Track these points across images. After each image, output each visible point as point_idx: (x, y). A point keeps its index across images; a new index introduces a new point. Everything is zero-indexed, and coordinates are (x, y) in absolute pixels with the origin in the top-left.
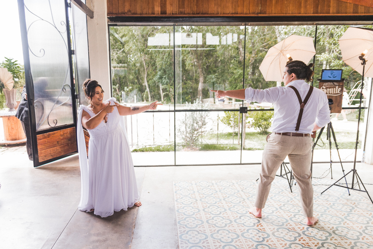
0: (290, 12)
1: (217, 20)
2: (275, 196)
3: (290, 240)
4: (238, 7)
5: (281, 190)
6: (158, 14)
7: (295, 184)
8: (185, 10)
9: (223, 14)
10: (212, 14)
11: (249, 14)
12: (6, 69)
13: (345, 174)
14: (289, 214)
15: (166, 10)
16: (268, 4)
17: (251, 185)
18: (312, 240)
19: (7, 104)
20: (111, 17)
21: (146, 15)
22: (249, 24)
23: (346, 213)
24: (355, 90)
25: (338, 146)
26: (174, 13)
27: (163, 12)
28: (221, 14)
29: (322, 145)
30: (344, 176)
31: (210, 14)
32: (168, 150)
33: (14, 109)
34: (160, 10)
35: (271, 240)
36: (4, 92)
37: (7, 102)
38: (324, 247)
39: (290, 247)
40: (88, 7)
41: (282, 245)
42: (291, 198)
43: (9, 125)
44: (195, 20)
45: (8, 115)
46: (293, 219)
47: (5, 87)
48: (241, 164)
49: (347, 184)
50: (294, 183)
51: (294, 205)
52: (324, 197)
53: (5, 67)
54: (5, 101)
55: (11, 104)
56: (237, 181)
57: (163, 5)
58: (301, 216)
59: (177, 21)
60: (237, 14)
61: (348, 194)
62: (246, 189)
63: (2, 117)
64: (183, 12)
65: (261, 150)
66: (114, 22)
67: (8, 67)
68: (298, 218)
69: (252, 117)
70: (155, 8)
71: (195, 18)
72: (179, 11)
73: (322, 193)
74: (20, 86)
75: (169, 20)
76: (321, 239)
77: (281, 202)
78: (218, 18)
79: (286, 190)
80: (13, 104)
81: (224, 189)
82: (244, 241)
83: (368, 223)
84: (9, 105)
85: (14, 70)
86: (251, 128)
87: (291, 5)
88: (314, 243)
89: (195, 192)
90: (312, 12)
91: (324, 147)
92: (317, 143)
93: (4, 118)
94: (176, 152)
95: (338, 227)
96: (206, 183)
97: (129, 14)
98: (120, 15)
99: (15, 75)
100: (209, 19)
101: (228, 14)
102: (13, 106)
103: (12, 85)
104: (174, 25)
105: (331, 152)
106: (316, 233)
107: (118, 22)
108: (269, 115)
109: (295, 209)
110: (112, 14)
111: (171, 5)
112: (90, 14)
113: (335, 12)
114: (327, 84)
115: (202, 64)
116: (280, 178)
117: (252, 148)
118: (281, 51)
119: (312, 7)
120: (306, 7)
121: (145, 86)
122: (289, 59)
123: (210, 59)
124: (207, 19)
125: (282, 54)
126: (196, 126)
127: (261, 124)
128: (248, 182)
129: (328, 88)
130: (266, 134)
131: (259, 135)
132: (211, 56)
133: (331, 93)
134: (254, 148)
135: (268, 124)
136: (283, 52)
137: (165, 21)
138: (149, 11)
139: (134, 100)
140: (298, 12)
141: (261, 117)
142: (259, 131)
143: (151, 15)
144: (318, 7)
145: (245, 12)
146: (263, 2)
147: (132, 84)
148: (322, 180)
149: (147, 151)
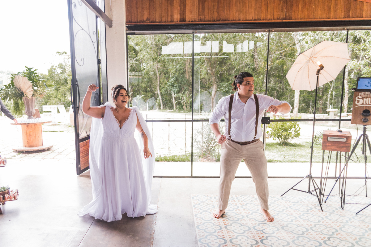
1: (238, 27)
2: (303, 215)
4: (261, 12)
5: (310, 209)
6: (177, 22)
9: (245, 21)
10: (233, 20)
11: (273, 20)
12: (26, 78)
14: (322, 237)
15: (185, 18)
16: (293, 9)
19: (26, 112)
20: (130, 25)
21: (165, 23)
22: (273, 30)
26: (193, 20)
27: (183, 20)
28: (242, 21)
31: (231, 21)
32: (184, 160)
33: (32, 117)
34: (179, 17)
36: (23, 100)
37: (26, 110)
40: (107, 15)
42: (322, 217)
43: (28, 132)
44: (215, 27)
45: (26, 123)
47: (25, 95)
50: (324, 200)
51: (327, 226)
52: (360, 218)
53: (25, 76)
54: (24, 108)
55: (30, 112)
57: (182, 13)
59: (197, 28)
60: (260, 20)
63: (21, 124)
64: (203, 19)
66: (132, 31)
67: (28, 76)
68: (334, 241)
70: (174, 16)
71: (216, 26)
72: (199, 18)
73: (357, 213)
74: (38, 94)
75: (188, 27)
77: (311, 221)
79: (315, 208)
80: (32, 112)
81: (246, 204)
84: (28, 113)
85: (34, 79)
87: (319, 9)
89: (215, 207)
90: (343, 17)
91: (358, 162)
92: (351, 158)
93: (23, 125)
94: (193, 162)
97: (147, 22)
98: (138, 24)
99: (35, 84)
100: (230, 26)
101: (251, 20)
102: (32, 114)
103: (32, 93)
104: (193, 33)
105: (366, 168)
107: (137, 31)
108: (289, 125)
110: (130, 23)
111: (191, 12)
112: (109, 23)
113: (369, 16)
114: (363, 93)
115: (215, 72)
116: (308, 194)
117: (273, 160)
118: (310, 58)
119: (343, 11)
120: (336, 11)
121: (158, 94)
122: (320, 66)
123: (223, 67)
124: (228, 26)
125: (311, 61)
126: (212, 136)
127: (281, 134)
128: (272, 197)
129: (364, 98)
130: (286, 145)
131: (278, 146)
132: (225, 64)
133: (367, 103)
134: (275, 160)
135: (289, 135)
136: (312, 59)
137: (184, 29)
138: (168, 19)
139: (146, 108)
140: (327, 17)
141: (281, 127)
142: (279, 142)
143: (170, 23)
144: (349, 11)
145: (268, 18)
146: (288, 7)
147: (145, 93)
148: (356, 198)
149: (162, 160)
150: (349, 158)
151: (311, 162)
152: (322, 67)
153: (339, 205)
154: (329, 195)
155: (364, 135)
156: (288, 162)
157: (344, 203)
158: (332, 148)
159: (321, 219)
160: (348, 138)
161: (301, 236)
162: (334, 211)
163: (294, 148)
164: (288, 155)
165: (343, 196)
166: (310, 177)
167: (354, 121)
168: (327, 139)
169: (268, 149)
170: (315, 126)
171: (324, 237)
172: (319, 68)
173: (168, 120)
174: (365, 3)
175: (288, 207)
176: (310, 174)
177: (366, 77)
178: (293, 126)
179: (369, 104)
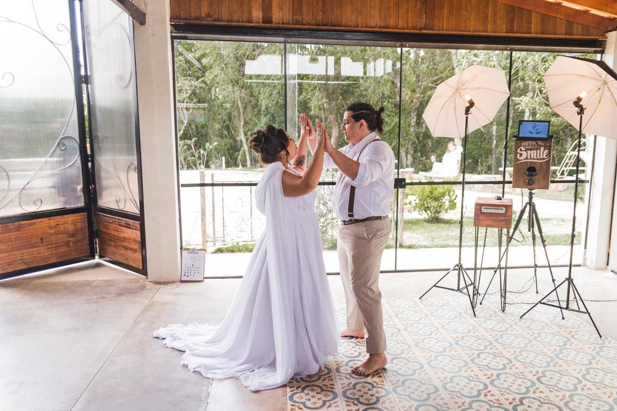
0: (463, 29)
1: (356, 37)
2: (448, 323)
3: (470, 395)
4: (390, 16)
5: (459, 314)
6: (259, 23)
7: (481, 304)
8: (303, 19)
9: (365, 27)
10: (348, 26)
11: (406, 29)
13: (556, 287)
14: (470, 353)
15: (272, 16)
16: (436, 14)
17: (411, 306)
18: (505, 395)
20: (178, 23)
21: (238, 24)
22: (407, 45)
23: (558, 348)
24: (572, 153)
25: (545, 241)
26: (285, 22)
27: (267, 20)
28: (361, 27)
29: (521, 239)
30: (555, 289)
31: (345, 26)
34: (261, 16)
35: (440, 397)
38: (523, 405)
39: (471, 407)
40: (136, 5)
41: (458, 405)
42: (473, 325)
44: (320, 35)
46: (476, 361)
48: (396, 271)
49: (559, 301)
50: (479, 301)
51: (479, 338)
52: (526, 323)
56: (388, 299)
57: (267, 8)
58: (489, 355)
59: (291, 35)
60: (388, 28)
61: (562, 318)
62: (402, 312)
64: (300, 21)
65: (429, 247)
66: (182, 33)
68: (485, 359)
69: (415, 195)
70: (253, 13)
72: (294, 20)
73: (521, 317)
75: (276, 32)
76: (519, 392)
77: (458, 333)
78: (357, 34)
79: (466, 312)
82: (397, 400)
83: (590, 363)
86: (413, 213)
87: (472, 17)
88: (507, 399)
90: (504, 30)
91: (524, 243)
92: (514, 237)
95: (546, 371)
96: (338, 303)
97: (208, 21)
98: (192, 22)
100: (342, 34)
101: (374, 27)
104: (285, 42)
105: (534, 251)
106: (511, 383)
107: (189, 33)
108: (441, 191)
109: (479, 344)
110: (178, 19)
111: (281, 8)
112: (140, 17)
113: (539, 31)
114: (527, 143)
115: (336, 108)
116: (458, 293)
117: (415, 245)
118: (457, 90)
119: (505, 22)
120: (495, 21)
121: (241, 141)
122: (469, 102)
123: (349, 99)
124: (340, 34)
125: (457, 94)
126: (322, 209)
127: (429, 206)
128: (407, 301)
129: (528, 150)
130: (437, 222)
131: (425, 224)
132: (351, 95)
133: (532, 158)
134: (418, 244)
135: (441, 206)
136: (459, 91)
137: (269, 35)
138: (243, 18)
139: (222, 164)
140: (483, 30)
141: (429, 195)
142: (427, 217)
143: (247, 24)
144: (513, 23)
145: (400, 26)
146: (428, 11)
147: (219, 138)
148: (522, 295)
149: (240, 251)
150: (511, 238)
151: (460, 246)
152: (472, 104)
153: (499, 307)
154: (485, 294)
155: (530, 203)
156: (436, 246)
157: (505, 303)
158: (488, 223)
159: (472, 327)
160: (508, 207)
161: (440, 354)
162: (491, 316)
163: (448, 225)
164: (438, 236)
165: (504, 293)
166: (459, 268)
167: (516, 184)
168: (481, 210)
169: (410, 229)
170: (465, 192)
171: (514, 350)
172: (468, 105)
173: (250, 182)
174: (534, 14)
175: (428, 313)
176: (460, 263)
177: (543, 120)
178: (447, 193)
179: (534, 159)
